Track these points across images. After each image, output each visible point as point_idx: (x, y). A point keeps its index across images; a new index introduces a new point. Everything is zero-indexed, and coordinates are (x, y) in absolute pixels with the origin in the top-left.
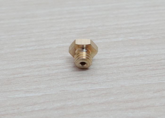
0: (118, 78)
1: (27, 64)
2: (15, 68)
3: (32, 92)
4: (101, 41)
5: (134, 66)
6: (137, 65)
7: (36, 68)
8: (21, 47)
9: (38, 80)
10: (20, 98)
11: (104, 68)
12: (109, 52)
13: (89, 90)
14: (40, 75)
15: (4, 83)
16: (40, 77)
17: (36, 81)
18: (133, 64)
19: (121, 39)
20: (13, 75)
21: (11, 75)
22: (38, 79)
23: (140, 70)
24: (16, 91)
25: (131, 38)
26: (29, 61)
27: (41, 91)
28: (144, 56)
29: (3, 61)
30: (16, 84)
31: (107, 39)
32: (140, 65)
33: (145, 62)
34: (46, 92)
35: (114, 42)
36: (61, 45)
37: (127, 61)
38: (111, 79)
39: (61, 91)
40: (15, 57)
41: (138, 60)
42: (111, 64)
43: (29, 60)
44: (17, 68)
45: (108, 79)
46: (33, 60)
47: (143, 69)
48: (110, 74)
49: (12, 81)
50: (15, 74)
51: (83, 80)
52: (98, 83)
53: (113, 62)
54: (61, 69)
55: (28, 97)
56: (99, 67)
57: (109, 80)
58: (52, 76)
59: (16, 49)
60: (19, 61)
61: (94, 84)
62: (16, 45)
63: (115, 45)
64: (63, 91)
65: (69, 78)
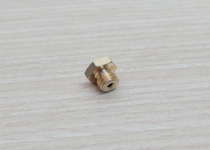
0: (181, 117)
1: (73, 95)
2: (58, 100)
3: (80, 131)
4: (162, 68)
5: (202, 101)
6: (206, 101)
7: (83, 101)
8: (65, 73)
9: (86, 116)
10: (66, 138)
11: (165, 103)
12: (171, 83)
13: (148, 131)
14: (89, 110)
15: (46, 119)
16: (88, 113)
17: (85, 118)
19: (185, 66)
20: (56, 108)
21: (54, 109)
23: (209, 106)
24: (62, 129)
25: (199, 64)
26: (75, 92)
27: (90, 130)
29: (43, 90)
30: (60, 120)
31: (168, 64)
35: (178, 69)
37: (193, 94)
38: (174, 118)
39: (114, 131)
40: (59, 86)
41: (207, 94)
43: (75, 90)
44: (61, 100)
45: (170, 118)
46: (80, 90)
48: (172, 111)
49: (56, 117)
50: (59, 108)
51: (140, 117)
52: (158, 122)
53: (177, 96)
54: (114, 103)
55: (75, 137)
56: (159, 101)
57: (171, 119)
58: (103, 111)
59: (58, 76)
60: (63, 91)
61: (153, 123)
62: (59, 70)
63: (179, 74)
64: (116, 131)
65: (123, 114)
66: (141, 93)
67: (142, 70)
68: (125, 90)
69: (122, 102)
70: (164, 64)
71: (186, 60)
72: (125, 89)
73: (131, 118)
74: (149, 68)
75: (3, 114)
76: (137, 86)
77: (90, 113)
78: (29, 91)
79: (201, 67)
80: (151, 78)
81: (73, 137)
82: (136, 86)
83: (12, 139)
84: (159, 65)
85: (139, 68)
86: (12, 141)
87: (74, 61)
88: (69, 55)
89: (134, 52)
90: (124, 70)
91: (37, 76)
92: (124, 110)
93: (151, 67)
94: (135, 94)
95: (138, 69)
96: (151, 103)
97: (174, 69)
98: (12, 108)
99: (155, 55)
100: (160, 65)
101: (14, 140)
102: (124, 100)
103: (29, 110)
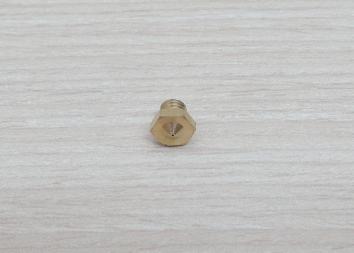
0: (284, 210)
1: (145, 158)
2: (126, 165)
3: (150, 221)
4: (270, 117)
5: (315, 185)
6: (320, 185)
9: (160, 197)
10: (133, 231)
11: (266, 185)
12: (279, 147)
15: (109, 196)
16: (163, 191)
17: (158, 199)
18: (314, 181)
19: (304, 116)
21: (120, 180)
22: (160, 195)
23: (323, 196)
24: (128, 215)
25: (324, 115)
26: (148, 152)
27: (164, 222)
28: (336, 164)
29: (108, 145)
30: (127, 200)
31: (280, 111)
32: (325, 185)
33: (335, 178)
34: (171, 225)
35: (292, 121)
36: (203, 117)
37: (306, 172)
38: (273, 211)
39: (193, 225)
40: (127, 139)
41: (324, 174)
42: (278, 175)
44: (128, 165)
45: (269, 210)
47: (327, 195)
48: (273, 198)
49: (121, 194)
50: (125, 179)
51: (230, 205)
52: (251, 217)
53: (283, 172)
54: (198, 177)
55: (144, 231)
56: (258, 181)
57: (269, 213)
58: (182, 190)
59: (127, 119)
60: (131, 148)
61: (245, 217)
62: (128, 108)
63: (292, 131)
64: (197, 225)
65: (208, 198)
66: (237, 163)
67: (242, 120)
68: (214, 156)
69: (209, 176)
70: (274, 111)
71: (308, 104)
72: (215, 153)
73: (217, 206)
74: (253, 115)
75: (54, 183)
76: (232, 149)
77: (166, 191)
78: (87, 145)
79: (325, 120)
80: (253, 135)
81: (142, 231)
82: (230, 150)
83: (66, 227)
84: (267, 111)
85: (239, 116)
86: (66, 229)
87: (149, 91)
88: (143, 79)
89: (235, 82)
90: (218, 116)
91: (98, 117)
92: (210, 191)
93: (256, 115)
94: (228, 163)
95: (237, 117)
96: (247, 182)
97: (288, 121)
98: (65, 172)
99: (264, 90)
100: (269, 111)
101: (69, 227)
102: (212, 173)
103: (87, 179)
